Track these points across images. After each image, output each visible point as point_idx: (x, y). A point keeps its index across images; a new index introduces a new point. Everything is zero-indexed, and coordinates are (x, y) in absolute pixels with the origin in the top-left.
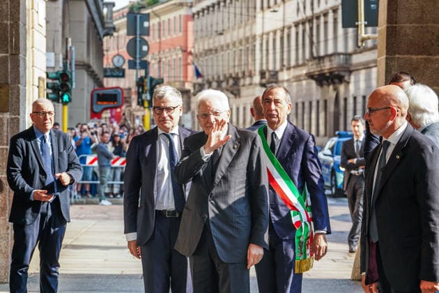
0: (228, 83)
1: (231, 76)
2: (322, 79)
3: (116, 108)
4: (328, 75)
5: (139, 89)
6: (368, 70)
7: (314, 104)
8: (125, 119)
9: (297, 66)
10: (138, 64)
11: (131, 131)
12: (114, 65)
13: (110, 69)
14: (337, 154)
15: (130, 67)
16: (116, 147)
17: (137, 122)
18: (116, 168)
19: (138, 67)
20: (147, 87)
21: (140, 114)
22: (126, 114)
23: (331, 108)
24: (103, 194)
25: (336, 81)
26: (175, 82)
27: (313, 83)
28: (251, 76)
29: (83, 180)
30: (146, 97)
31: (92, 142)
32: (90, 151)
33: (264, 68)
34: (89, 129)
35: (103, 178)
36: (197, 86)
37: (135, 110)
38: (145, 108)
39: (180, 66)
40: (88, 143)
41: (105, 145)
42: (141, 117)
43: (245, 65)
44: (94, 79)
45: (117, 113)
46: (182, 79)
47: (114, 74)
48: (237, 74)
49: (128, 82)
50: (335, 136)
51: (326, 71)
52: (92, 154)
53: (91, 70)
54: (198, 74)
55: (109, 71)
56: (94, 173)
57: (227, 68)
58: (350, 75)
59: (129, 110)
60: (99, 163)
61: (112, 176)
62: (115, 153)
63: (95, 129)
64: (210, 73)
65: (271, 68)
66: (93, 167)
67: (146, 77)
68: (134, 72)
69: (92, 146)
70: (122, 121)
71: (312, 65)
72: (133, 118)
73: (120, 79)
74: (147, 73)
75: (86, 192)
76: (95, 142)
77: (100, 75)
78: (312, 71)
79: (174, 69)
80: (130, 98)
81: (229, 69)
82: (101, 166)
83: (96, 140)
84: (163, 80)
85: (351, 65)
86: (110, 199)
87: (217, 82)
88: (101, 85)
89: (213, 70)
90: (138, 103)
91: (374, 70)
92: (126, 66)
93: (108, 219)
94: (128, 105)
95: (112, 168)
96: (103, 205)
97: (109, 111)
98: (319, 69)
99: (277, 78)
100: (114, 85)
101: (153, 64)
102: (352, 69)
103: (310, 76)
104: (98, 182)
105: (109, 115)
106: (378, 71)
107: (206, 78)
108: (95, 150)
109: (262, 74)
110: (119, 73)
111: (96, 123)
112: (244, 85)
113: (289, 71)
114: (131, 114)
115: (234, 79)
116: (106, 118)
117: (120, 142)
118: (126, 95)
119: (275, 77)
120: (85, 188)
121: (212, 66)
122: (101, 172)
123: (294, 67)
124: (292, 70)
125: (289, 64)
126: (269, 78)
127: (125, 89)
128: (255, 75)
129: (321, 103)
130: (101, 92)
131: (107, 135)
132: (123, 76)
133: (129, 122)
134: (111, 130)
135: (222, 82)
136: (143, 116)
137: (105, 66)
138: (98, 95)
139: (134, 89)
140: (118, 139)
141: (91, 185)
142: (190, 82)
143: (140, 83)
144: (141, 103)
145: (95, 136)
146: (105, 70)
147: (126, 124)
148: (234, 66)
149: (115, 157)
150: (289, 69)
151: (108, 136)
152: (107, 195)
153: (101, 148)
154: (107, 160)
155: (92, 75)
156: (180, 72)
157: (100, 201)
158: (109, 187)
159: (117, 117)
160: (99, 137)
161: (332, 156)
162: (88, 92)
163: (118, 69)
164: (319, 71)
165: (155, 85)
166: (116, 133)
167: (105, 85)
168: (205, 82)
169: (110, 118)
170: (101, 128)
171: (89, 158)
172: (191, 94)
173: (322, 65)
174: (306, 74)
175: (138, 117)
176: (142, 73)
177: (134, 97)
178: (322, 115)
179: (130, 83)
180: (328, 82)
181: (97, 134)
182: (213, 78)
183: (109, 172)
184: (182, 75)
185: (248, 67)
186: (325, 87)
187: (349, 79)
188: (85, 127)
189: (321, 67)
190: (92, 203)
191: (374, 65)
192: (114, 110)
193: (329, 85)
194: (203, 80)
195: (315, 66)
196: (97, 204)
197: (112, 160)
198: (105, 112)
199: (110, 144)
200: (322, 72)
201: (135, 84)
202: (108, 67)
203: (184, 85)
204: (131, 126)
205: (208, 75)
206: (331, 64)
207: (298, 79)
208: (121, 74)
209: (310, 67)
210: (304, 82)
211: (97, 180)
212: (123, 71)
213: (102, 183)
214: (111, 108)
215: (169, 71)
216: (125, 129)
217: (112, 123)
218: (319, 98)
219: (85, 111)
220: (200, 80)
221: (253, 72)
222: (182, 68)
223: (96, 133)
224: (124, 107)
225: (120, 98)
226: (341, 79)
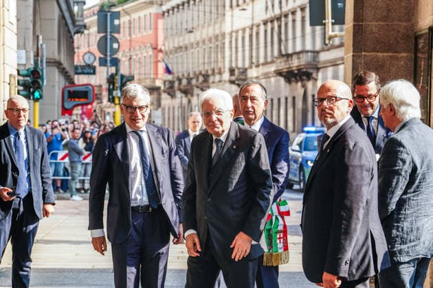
0: (197, 81)
1: (200, 74)
2: (291, 76)
3: (87, 104)
4: (296, 72)
5: (109, 86)
6: (336, 67)
7: (283, 101)
8: (96, 116)
9: (266, 63)
10: (108, 62)
11: (102, 128)
12: (85, 62)
13: (80, 66)
14: (305, 150)
15: (101, 65)
16: (87, 143)
17: (108, 119)
18: (87, 164)
19: (109, 64)
20: (118, 84)
21: (111, 110)
22: (97, 111)
23: (299, 104)
24: (74, 190)
25: (304, 78)
26: (145, 79)
27: (282, 80)
28: (220, 73)
29: (54, 176)
30: (117, 94)
31: (62, 139)
32: (61, 147)
33: (234, 65)
34: (60, 125)
35: (74, 174)
36: (167, 83)
37: (105, 107)
38: (115, 104)
39: (150, 63)
40: (59, 139)
41: (76, 141)
42: (112, 114)
43: (214, 62)
44: (65, 76)
45: (87, 109)
46: (152, 76)
47: (85, 71)
48: (207, 71)
49: (99, 79)
50: (303, 132)
51: (294, 68)
52: (63, 150)
53: (62, 67)
54: (168, 71)
55: (80, 68)
57: (197, 65)
58: (317, 72)
59: (100, 107)
60: (70, 159)
61: (83, 172)
62: (86, 149)
63: (66, 126)
64: (180, 69)
65: (240, 65)
66: (64, 163)
67: (116, 74)
68: (104, 69)
69: (63, 143)
70: (93, 117)
71: (281, 62)
72: (104, 114)
73: (91, 76)
74: (117, 70)
75: (57, 188)
76: (65, 138)
77: (71, 73)
78: (280, 68)
79: (145, 66)
80: (101, 94)
81: (198, 66)
82: (72, 162)
83: (67, 136)
84: (133, 77)
85: (319, 62)
86: (81, 195)
87: (187, 79)
88: (72, 83)
89: (182, 68)
90: (109, 100)
91: (341, 67)
92: (96, 64)
93: (79, 214)
94: (99, 101)
95: (83, 164)
96: (74, 200)
97: (80, 108)
98: (288, 66)
99: (246, 75)
100: (85, 82)
101: (124, 62)
102: (319, 66)
103: (279, 73)
104: (70, 178)
105: (80, 112)
106: (345, 68)
107: (176, 75)
108: (66, 146)
109: (232, 71)
110: (89, 70)
111: (68, 119)
112: (213, 82)
113: (257, 69)
114: (102, 110)
115: (204, 76)
116: (77, 114)
117: (91, 138)
118: (96, 91)
119: (244, 74)
121: (182, 63)
122: (72, 168)
123: (263, 64)
124: (261, 67)
125: (258, 61)
126: (238, 76)
127: (97, 86)
128: (224, 72)
129: (290, 100)
130: (72, 89)
131: (78, 131)
132: (94, 73)
133: (100, 118)
134: (82, 126)
135: (191, 79)
136: (114, 113)
137: (76, 63)
138: (69, 91)
139: (105, 86)
140: (89, 135)
142: (161, 79)
143: (111, 80)
144: (112, 100)
145: (66, 132)
146: (76, 68)
147: (97, 121)
148: (204, 64)
149: (86, 153)
150: (258, 66)
151: (79, 132)
152: (78, 190)
153: (72, 144)
154: (78, 156)
155: (64, 72)
156: (150, 69)
157: (72, 196)
158: (80, 182)
159: (88, 114)
160: (70, 134)
161: (301, 152)
162: (59, 89)
163: (89, 66)
164: (287, 68)
165: (126, 83)
166: (87, 129)
167: (76, 82)
168: (175, 79)
169: (81, 115)
170: (72, 125)
171: (61, 154)
172: (161, 91)
173: (290, 62)
174: (275, 71)
175: (108, 113)
176: (113, 70)
177: (105, 94)
178: (290, 111)
180: (296, 79)
181: (68, 131)
182: (183, 75)
183: (80, 168)
184: (152, 72)
185: (217, 65)
186: (293, 84)
187: (317, 76)
188: (56, 123)
189: (289, 64)
190: (64, 199)
191: (341, 62)
192: (85, 107)
193: (297, 82)
194: (173, 77)
195: (283, 63)
196: (68, 199)
197: (83, 156)
198: (76, 108)
199: (81, 140)
200: (290, 69)
201: (105, 81)
202: (79, 64)
203: (154, 82)
204: (102, 122)
205: (178, 72)
206: (300, 62)
207: (267, 76)
208: (92, 71)
209: (279, 64)
210: (273, 80)
211: (68, 176)
212: (94, 68)
213: (73, 179)
214: (82, 105)
215: (139, 68)
216: (96, 125)
217: (83, 119)
218: (287, 94)
219: (56, 108)
220: (170, 77)
221: (222, 69)
222: (152, 65)
223: (67, 129)
224: (95, 104)
225: (91, 96)
226: (309, 76)
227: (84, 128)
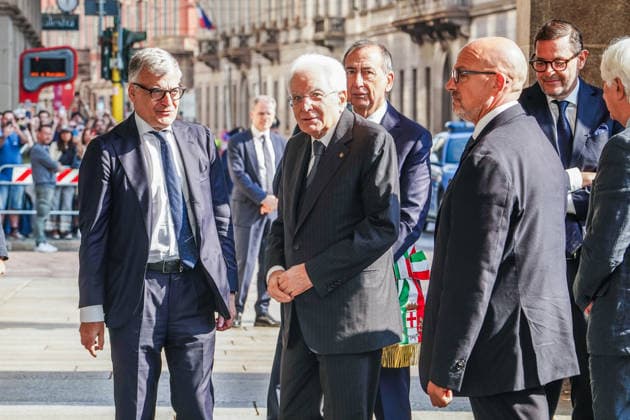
0: (258, 40)
1: (263, 28)
2: (422, 31)
3: (64, 82)
4: (432, 24)
5: (103, 50)
6: (501, 16)
7: (408, 75)
8: (80, 103)
9: (378, 9)
10: (101, 7)
11: (91, 123)
12: (59, 8)
13: (52, 15)
14: (448, 161)
15: (88, 13)
16: (64, 152)
17: (101, 107)
18: (64, 188)
19: (102, 12)
20: (118, 47)
21: (106, 93)
22: (82, 94)
23: (438, 81)
24: (42, 234)
25: (446, 34)
26: (166, 37)
27: (407, 38)
28: (298, 27)
29: (6, 208)
30: (116, 64)
31: (21, 143)
32: (19, 158)
33: (322, 12)
34: (17, 119)
35: (42, 206)
36: (204, 45)
37: (96, 87)
38: (113, 82)
39: (175, 9)
40: (15, 143)
41: (45, 147)
42: (107, 100)
43: (287, 7)
44: (25, 32)
45: (64, 91)
46: (178, 33)
47: (60, 24)
48: (275, 24)
49: (85, 37)
50: (444, 129)
51: (428, 18)
52: (23, 163)
53: (19, 16)
54: (206, 23)
55: (51, 19)
56: (27, 197)
57: (257, 13)
58: (470, 24)
59: (87, 87)
60: (34, 179)
61: (57, 202)
62: (63, 161)
63: (27, 121)
64: (227, 20)
65: (333, 12)
66: (25, 186)
67: (115, 29)
68: (94, 20)
69: (23, 150)
70: (75, 105)
71: (404, 7)
72: (94, 100)
73: (70, 33)
74: (117, 23)
75: (13, 229)
76: (27, 142)
77: (36, 27)
78: (404, 17)
79: (165, 14)
80: (88, 65)
81: (260, 15)
82: (38, 184)
83: (30, 138)
84: (145, 33)
85: (471, 7)
86: (53, 242)
87: (240, 37)
88: (37, 44)
89: (232, 17)
90: (103, 75)
91: (512, 16)
92: (80, 11)
93: (50, 276)
94: (84, 77)
95: (57, 187)
96: (41, 252)
97: (51, 88)
98: (417, 14)
99: (343, 30)
100: (61, 43)
101: (128, 7)
102: (473, 14)
103: (402, 26)
104: (34, 212)
105: (51, 96)
106: (518, 18)
107: (220, 31)
108: (27, 155)
109: (318, 24)
110: (67, 21)
111: (29, 109)
112: (286, 43)
113: (363, 19)
114: (90, 93)
115: (269, 32)
116: (46, 100)
117: (71, 142)
118: (80, 59)
119: (340, 28)
120: (11, 223)
121: (231, 9)
122: (38, 195)
123: (373, 11)
124: (370, 16)
125: (364, 6)
126: (330, 31)
127: (79, 50)
128: (306, 24)
129: (421, 74)
130: (37, 56)
131: (47, 130)
132: (76, 27)
133: (87, 107)
134: (56, 121)
135: (247, 37)
136: (112, 97)
137: (43, 11)
138: (33, 60)
139: (95, 50)
140: (68, 137)
141: (21, 217)
142: (193, 37)
143: (106, 40)
144: (107, 74)
145: (27, 132)
146: (45, 18)
147: (82, 112)
148: (270, 10)
149: (63, 168)
150: (364, 14)
151: (50, 132)
152: (49, 234)
153: (38, 152)
154: (48, 174)
155: (22, 25)
156: (175, 21)
157: (37, 245)
158: (52, 220)
159: (66, 99)
160: (35, 134)
161: (440, 165)
162: (15, 56)
163: (66, 14)
164: (416, 18)
165: (132, 44)
166: (64, 127)
167: (45, 43)
168: (219, 37)
169: (54, 101)
170: (37, 118)
171: (18, 171)
172: (195, 60)
173: (421, 7)
174: (393, 23)
175: (102, 98)
176: (109, 22)
177: (96, 64)
178: (422, 94)
179: (87, 39)
180: (431, 36)
181: (30, 130)
182: (233, 31)
183: (51, 195)
184: (178, 25)
185: (293, 12)
186: (427, 45)
187: (469, 30)
188: (9, 116)
189: (419, 11)
190: (23, 249)
191: (510, 6)
192: (60, 87)
193: (433, 41)
194: (216, 35)
195: (408, 10)
196: (32, 250)
197: (58, 174)
198: (44, 90)
199: (54, 145)
200: (421, 19)
201: (96, 41)
202: (49, 11)
203: (182, 43)
204: (91, 114)
205: (224, 25)
206: (438, 6)
207: (380, 31)
208: (72, 25)
209: (401, 11)
210: (391, 38)
211: (31, 209)
212: (76, 19)
213: (41, 214)
214: (56, 84)
215: (156, 19)
216: (80, 120)
217: (56, 109)
218: (416, 63)
219: (10, 88)
220: (208, 34)
221: (302, 20)
222: (178, 13)
223: (29, 126)
224: (77, 82)
225: (70, 66)
226: (454, 31)
227: (59, 126)
